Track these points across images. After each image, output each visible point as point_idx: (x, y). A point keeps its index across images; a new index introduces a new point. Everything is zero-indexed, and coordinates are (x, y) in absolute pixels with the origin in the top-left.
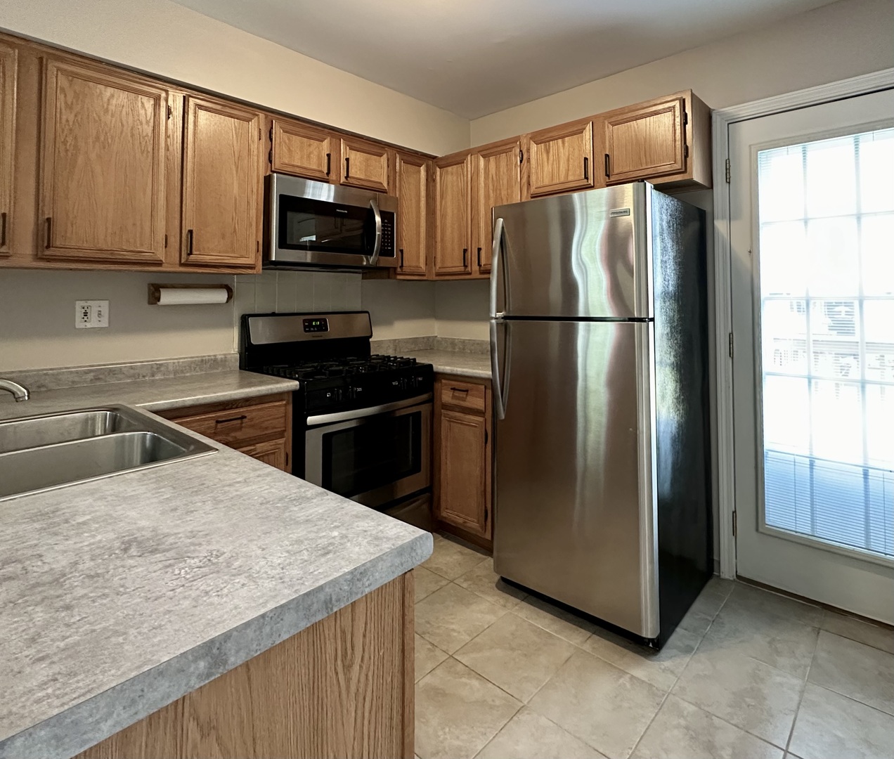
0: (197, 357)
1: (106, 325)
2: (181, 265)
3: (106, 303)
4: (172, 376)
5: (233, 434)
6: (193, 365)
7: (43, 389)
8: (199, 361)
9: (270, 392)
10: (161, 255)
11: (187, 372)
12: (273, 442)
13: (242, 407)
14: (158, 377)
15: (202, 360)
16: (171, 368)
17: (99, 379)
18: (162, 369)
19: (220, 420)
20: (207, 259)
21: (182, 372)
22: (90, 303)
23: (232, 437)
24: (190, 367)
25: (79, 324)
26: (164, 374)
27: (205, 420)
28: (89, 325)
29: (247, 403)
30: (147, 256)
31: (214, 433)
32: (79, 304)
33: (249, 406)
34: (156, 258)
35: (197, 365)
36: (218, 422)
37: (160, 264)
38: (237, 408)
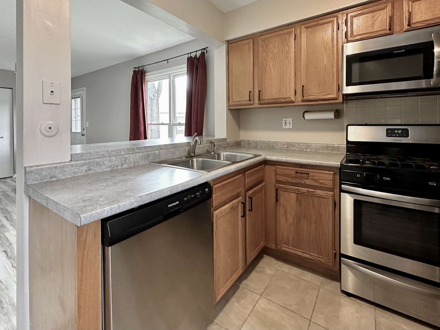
0: (325, 144)
1: (292, 127)
2: (303, 101)
3: (291, 119)
4: (314, 151)
5: (304, 180)
6: (323, 147)
7: (274, 148)
8: (325, 146)
9: (321, 164)
10: (293, 98)
11: (320, 150)
12: (326, 192)
13: (309, 169)
14: (308, 150)
15: (327, 146)
16: (313, 148)
17: (288, 147)
18: (310, 147)
19: (298, 172)
20: (311, 97)
21: (318, 150)
22: (287, 119)
23: (303, 181)
24: (322, 148)
25: (284, 127)
26: (311, 149)
27: (292, 170)
28: (287, 127)
29: (313, 168)
30: (288, 100)
31: (295, 177)
32: (284, 119)
33: (313, 169)
34: (291, 100)
35: (325, 148)
36: (296, 173)
37: (294, 102)
38: (307, 168)
